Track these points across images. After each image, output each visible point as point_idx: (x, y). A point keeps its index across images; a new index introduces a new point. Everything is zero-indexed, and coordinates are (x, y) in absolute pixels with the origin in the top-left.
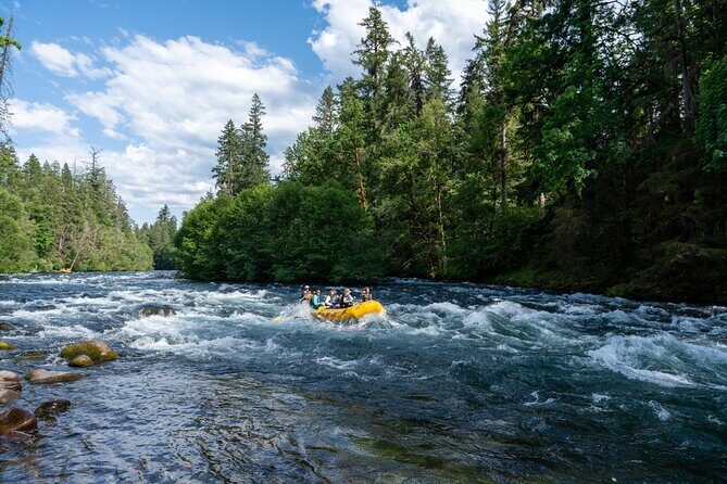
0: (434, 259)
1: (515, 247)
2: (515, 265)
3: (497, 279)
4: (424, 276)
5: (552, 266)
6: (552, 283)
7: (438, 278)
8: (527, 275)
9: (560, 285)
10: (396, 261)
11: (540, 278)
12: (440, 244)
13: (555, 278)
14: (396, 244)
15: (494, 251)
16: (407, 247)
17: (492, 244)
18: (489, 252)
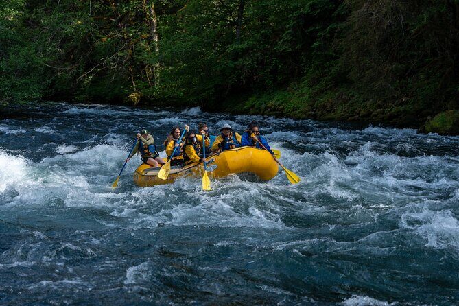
0: (138, 67)
1: (281, 46)
2: (280, 78)
3: (248, 104)
4: (118, 101)
5: (342, 80)
6: (340, 110)
7: (144, 103)
8: (298, 96)
9: (353, 113)
10: (66, 73)
11: (322, 100)
12: (150, 41)
13: (345, 102)
14: (66, 39)
15: (246, 52)
16: (87, 43)
17: (242, 41)
18: (236, 56)
